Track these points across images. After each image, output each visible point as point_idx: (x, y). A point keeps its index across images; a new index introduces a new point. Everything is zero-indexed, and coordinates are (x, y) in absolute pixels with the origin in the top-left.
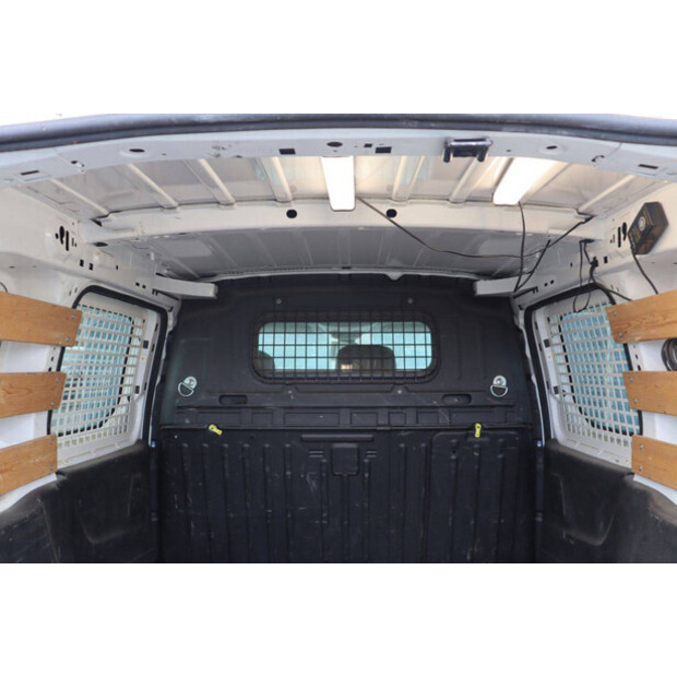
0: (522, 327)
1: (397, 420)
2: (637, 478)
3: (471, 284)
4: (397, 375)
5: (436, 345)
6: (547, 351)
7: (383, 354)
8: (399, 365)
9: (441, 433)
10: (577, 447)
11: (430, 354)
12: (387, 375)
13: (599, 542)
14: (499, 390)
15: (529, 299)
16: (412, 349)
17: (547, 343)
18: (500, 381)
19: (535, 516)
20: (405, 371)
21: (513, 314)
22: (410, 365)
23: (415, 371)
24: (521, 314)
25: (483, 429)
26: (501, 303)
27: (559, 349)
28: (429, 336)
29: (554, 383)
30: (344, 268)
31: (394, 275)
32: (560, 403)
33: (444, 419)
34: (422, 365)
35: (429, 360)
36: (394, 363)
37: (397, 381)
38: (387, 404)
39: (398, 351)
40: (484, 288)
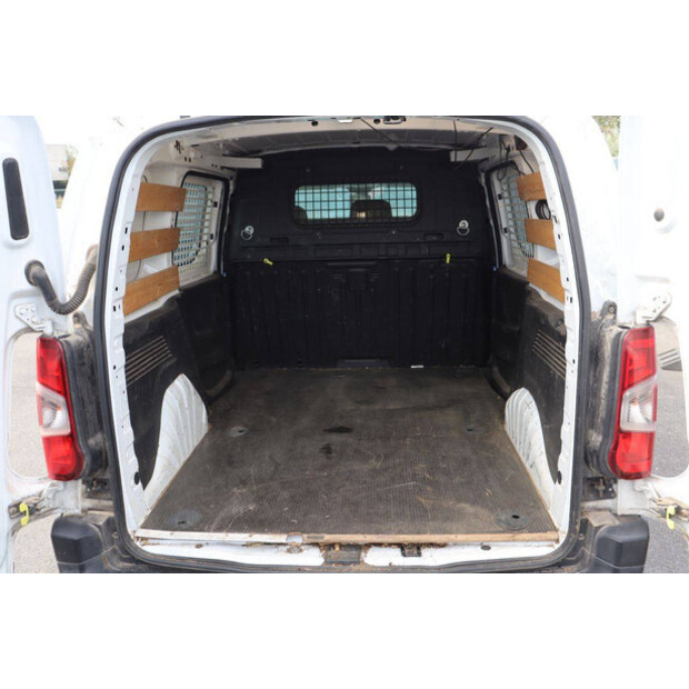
0: (484, 185)
1: (392, 252)
2: (531, 285)
3: (447, 152)
4: (392, 221)
5: (419, 199)
6: (500, 203)
7: (383, 206)
8: (394, 214)
9: (423, 261)
11: (415, 205)
12: (385, 221)
14: (463, 231)
15: (486, 166)
16: (402, 201)
17: (500, 197)
18: (464, 224)
20: (397, 218)
21: (477, 175)
22: (401, 214)
23: (405, 218)
24: (483, 175)
25: (451, 257)
26: (471, 167)
27: (507, 201)
28: (415, 193)
29: (504, 225)
30: (354, 143)
31: (392, 147)
32: (510, 240)
33: (425, 251)
34: (409, 213)
35: (415, 210)
36: (390, 213)
37: (392, 225)
38: (385, 241)
39: (393, 204)
40: (460, 156)
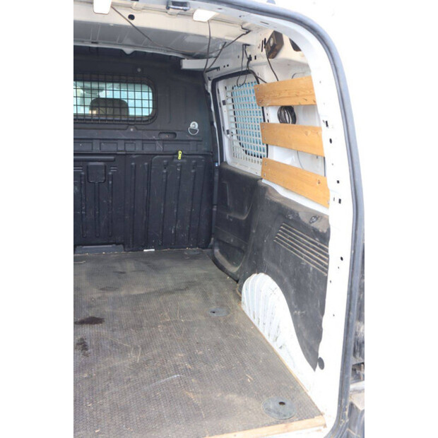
0: (210, 91)
1: (130, 148)
2: (264, 181)
3: (178, 60)
4: (130, 119)
5: (155, 100)
6: (224, 107)
7: (121, 105)
8: (131, 112)
9: (158, 157)
10: (237, 166)
11: (151, 106)
12: (123, 119)
13: (244, 218)
14: (194, 131)
15: (215, 74)
16: (139, 101)
17: (224, 103)
18: (194, 125)
19: (212, 208)
20: (135, 117)
21: (204, 82)
22: (139, 113)
23: (142, 117)
24: (210, 83)
25: (183, 154)
26: (198, 75)
27: (231, 107)
28: (151, 94)
29: (227, 128)
30: (93, 43)
31: (128, 50)
32: (231, 141)
33: (159, 148)
34: (146, 113)
35: (151, 110)
36: (128, 111)
37: (130, 123)
38: (124, 137)
39: (131, 103)
40: (187, 64)
